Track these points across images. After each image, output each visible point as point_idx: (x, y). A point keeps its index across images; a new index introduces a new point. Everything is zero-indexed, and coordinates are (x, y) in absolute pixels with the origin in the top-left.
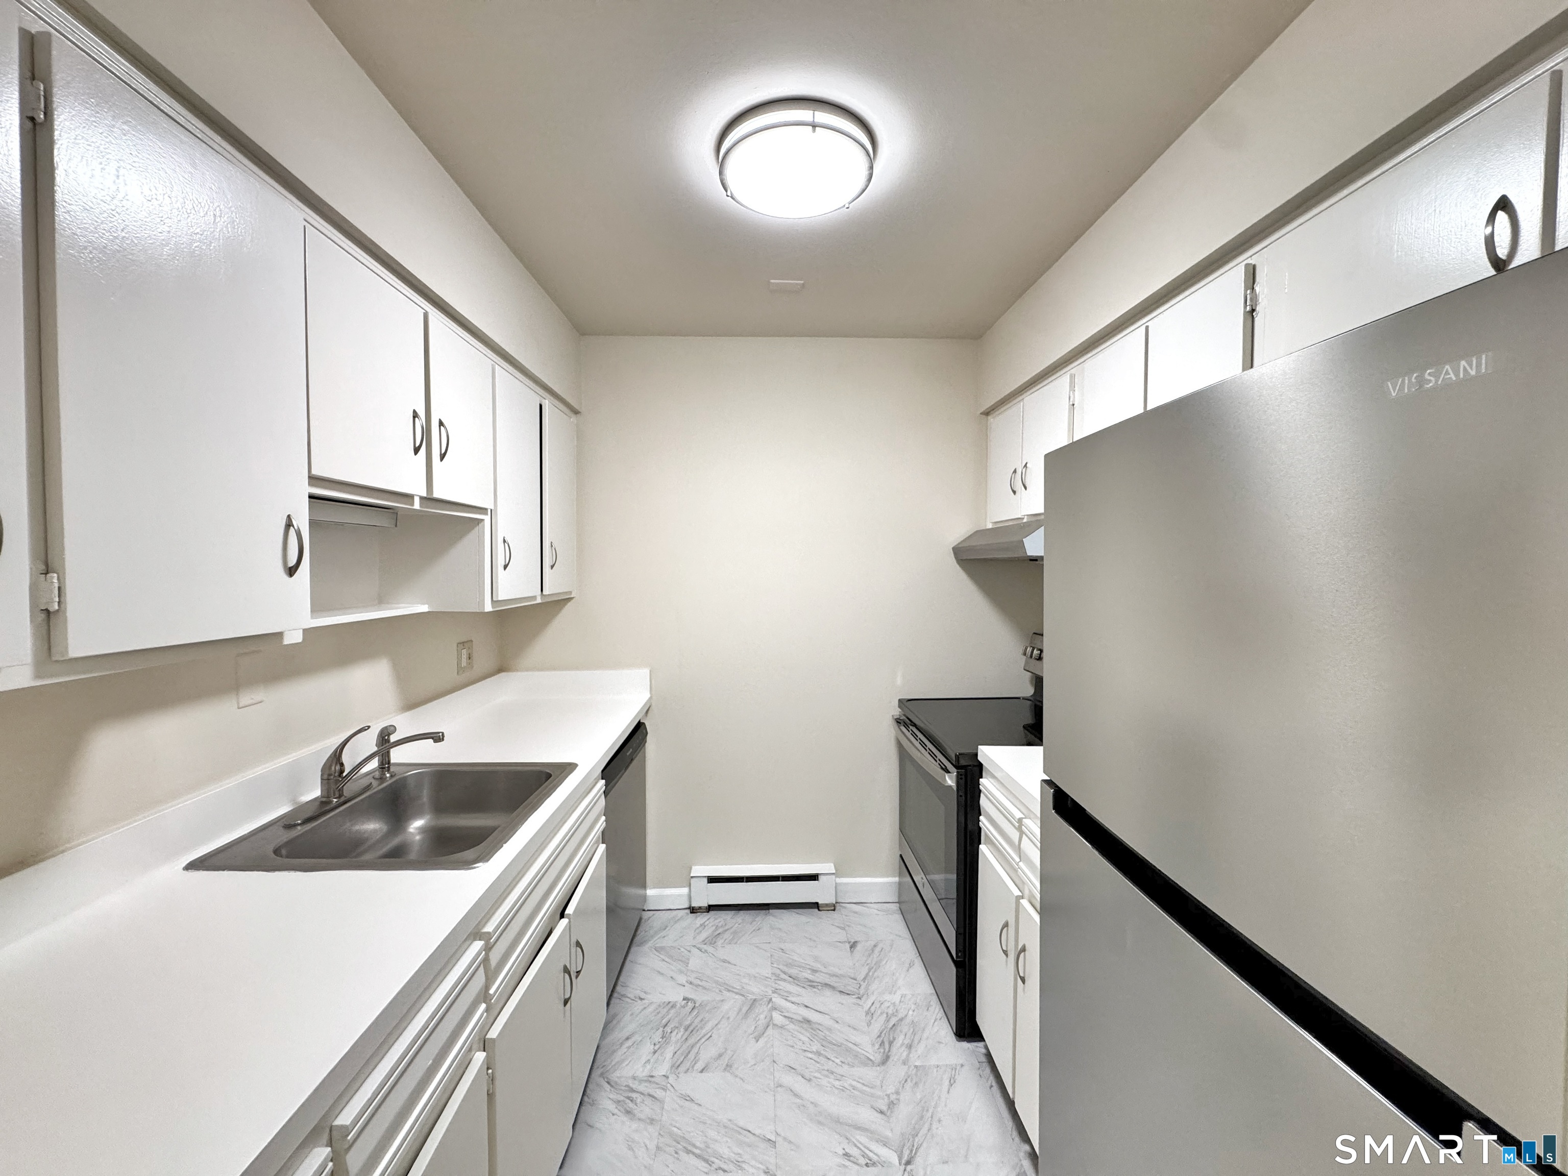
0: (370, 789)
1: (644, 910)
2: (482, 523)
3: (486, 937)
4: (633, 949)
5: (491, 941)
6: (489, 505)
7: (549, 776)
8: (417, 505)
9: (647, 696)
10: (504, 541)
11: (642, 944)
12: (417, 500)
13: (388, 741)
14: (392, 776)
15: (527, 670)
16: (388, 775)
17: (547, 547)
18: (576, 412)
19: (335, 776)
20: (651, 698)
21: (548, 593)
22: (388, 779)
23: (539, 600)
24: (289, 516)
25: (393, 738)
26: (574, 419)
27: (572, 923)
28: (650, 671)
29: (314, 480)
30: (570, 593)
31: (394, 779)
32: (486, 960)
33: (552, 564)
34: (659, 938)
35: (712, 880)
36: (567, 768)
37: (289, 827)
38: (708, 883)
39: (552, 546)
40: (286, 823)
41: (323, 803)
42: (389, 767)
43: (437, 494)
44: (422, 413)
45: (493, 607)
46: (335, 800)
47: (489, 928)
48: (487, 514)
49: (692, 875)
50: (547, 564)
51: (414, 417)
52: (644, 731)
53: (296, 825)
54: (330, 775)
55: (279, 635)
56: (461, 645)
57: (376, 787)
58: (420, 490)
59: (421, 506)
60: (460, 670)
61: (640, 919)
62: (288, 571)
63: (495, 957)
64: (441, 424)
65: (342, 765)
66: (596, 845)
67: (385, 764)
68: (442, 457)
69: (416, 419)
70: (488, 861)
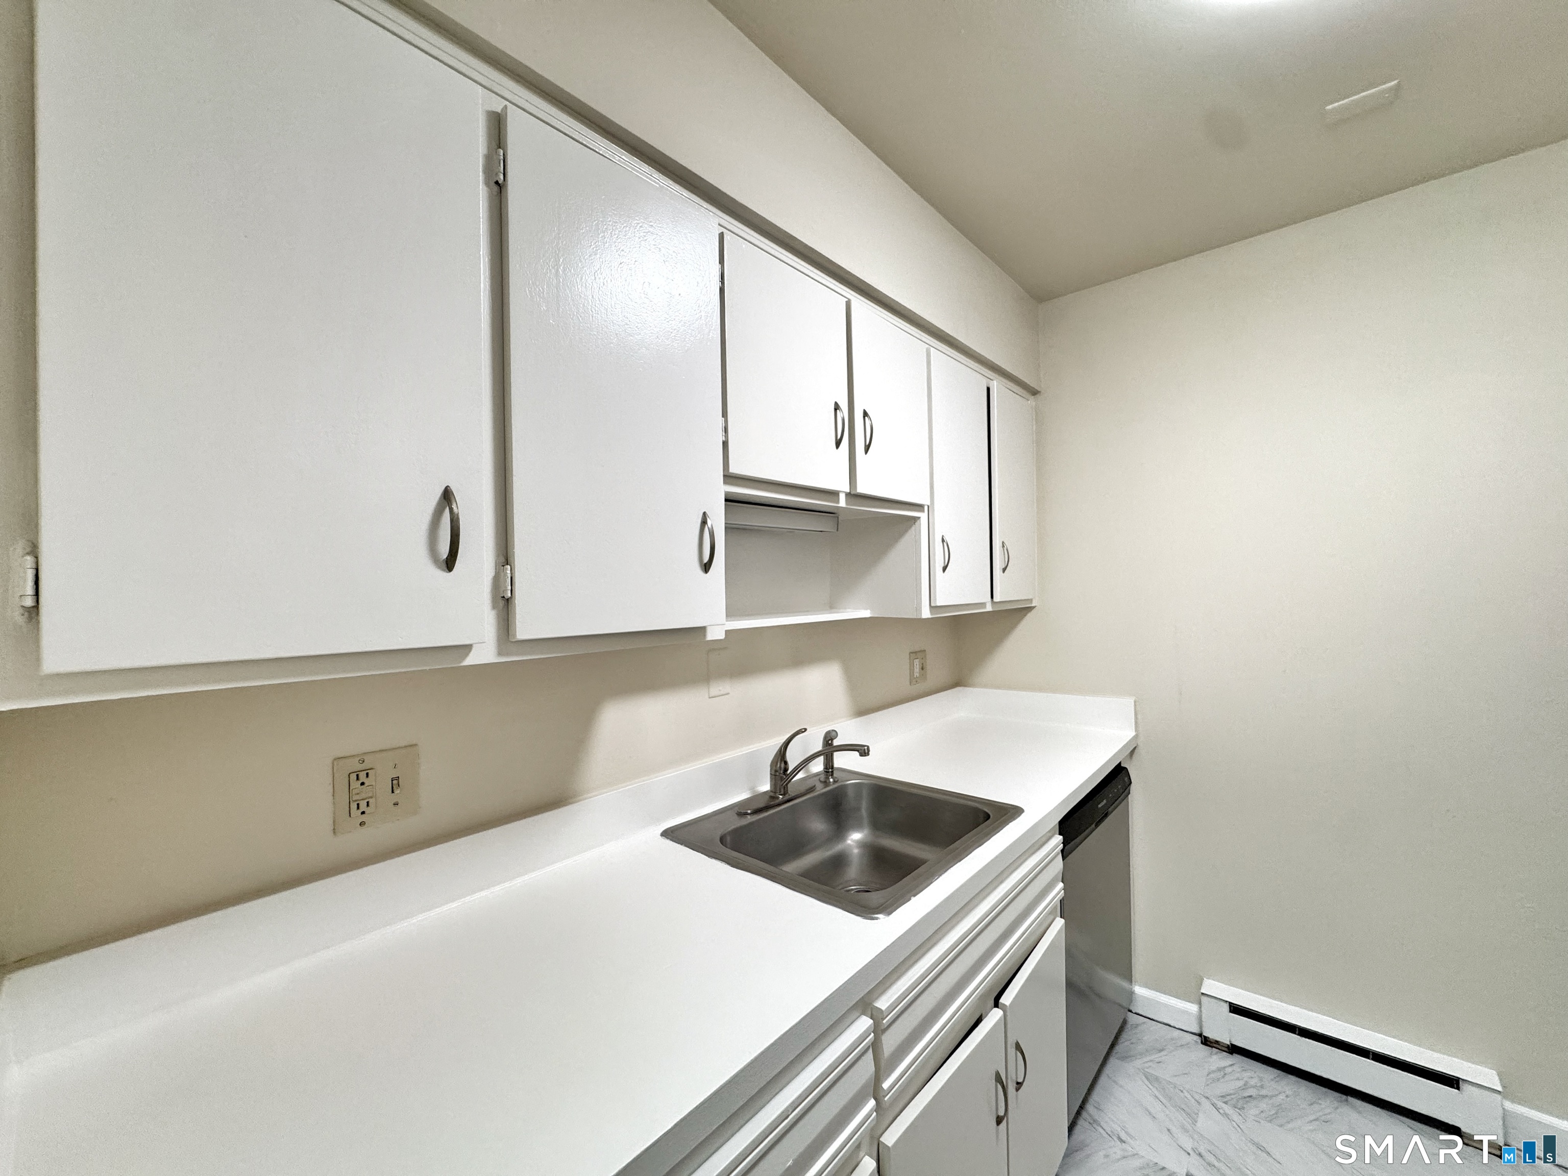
0: (814, 790)
1: (1130, 1011)
2: (918, 521)
3: (876, 1016)
4: (1113, 1062)
5: (884, 1021)
6: (925, 501)
7: (987, 817)
8: (842, 502)
9: (1129, 734)
10: (943, 541)
11: (1125, 1058)
12: (842, 497)
13: (831, 744)
14: (835, 782)
15: (985, 686)
16: (831, 780)
17: (998, 549)
18: (1034, 392)
19: (780, 773)
20: (1136, 737)
21: (998, 600)
22: (831, 784)
23: (989, 608)
24: (704, 513)
25: (836, 742)
26: (1032, 401)
27: (1008, 1018)
28: (1135, 702)
29: (729, 478)
30: (1031, 601)
31: (836, 785)
32: (876, 1046)
33: (1004, 567)
34: (1151, 1061)
35: (1236, 1009)
36: (1009, 813)
37: (742, 815)
38: (1231, 1011)
39: (1003, 546)
40: (739, 810)
41: (772, 798)
42: (832, 772)
43: (861, 489)
44: (844, 406)
45: (931, 613)
46: (781, 797)
47: (883, 1003)
48: (923, 511)
49: (1203, 991)
50: (998, 567)
51: (836, 410)
52: (1126, 779)
53: (747, 814)
54: (776, 771)
55: (702, 630)
56: (914, 654)
57: (820, 789)
58: (843, 486)
59: (847, 503)
60: (913, 680)
61: (1125, 1022)
62: (704, 567)
63: (890, 1043)
64: (865, 414)
65: (786, 763)
66: (1052, 917)
67: (829, 767)
68: (867, 448)
69: (838, 411)
70: (889, 914)
